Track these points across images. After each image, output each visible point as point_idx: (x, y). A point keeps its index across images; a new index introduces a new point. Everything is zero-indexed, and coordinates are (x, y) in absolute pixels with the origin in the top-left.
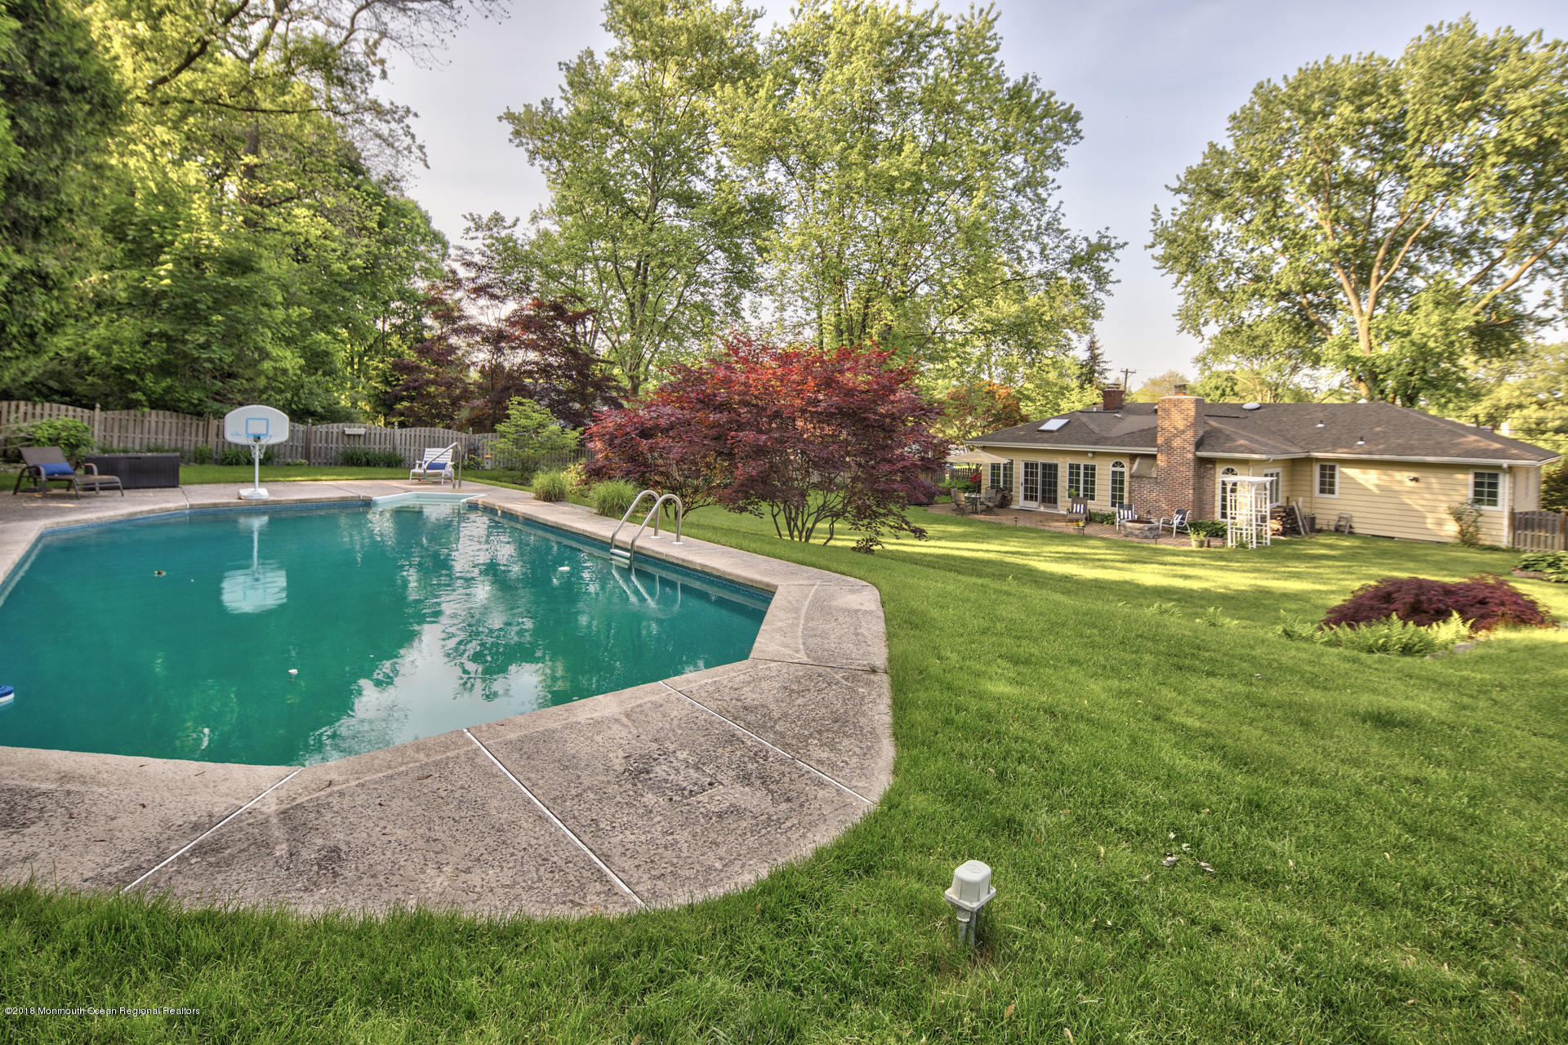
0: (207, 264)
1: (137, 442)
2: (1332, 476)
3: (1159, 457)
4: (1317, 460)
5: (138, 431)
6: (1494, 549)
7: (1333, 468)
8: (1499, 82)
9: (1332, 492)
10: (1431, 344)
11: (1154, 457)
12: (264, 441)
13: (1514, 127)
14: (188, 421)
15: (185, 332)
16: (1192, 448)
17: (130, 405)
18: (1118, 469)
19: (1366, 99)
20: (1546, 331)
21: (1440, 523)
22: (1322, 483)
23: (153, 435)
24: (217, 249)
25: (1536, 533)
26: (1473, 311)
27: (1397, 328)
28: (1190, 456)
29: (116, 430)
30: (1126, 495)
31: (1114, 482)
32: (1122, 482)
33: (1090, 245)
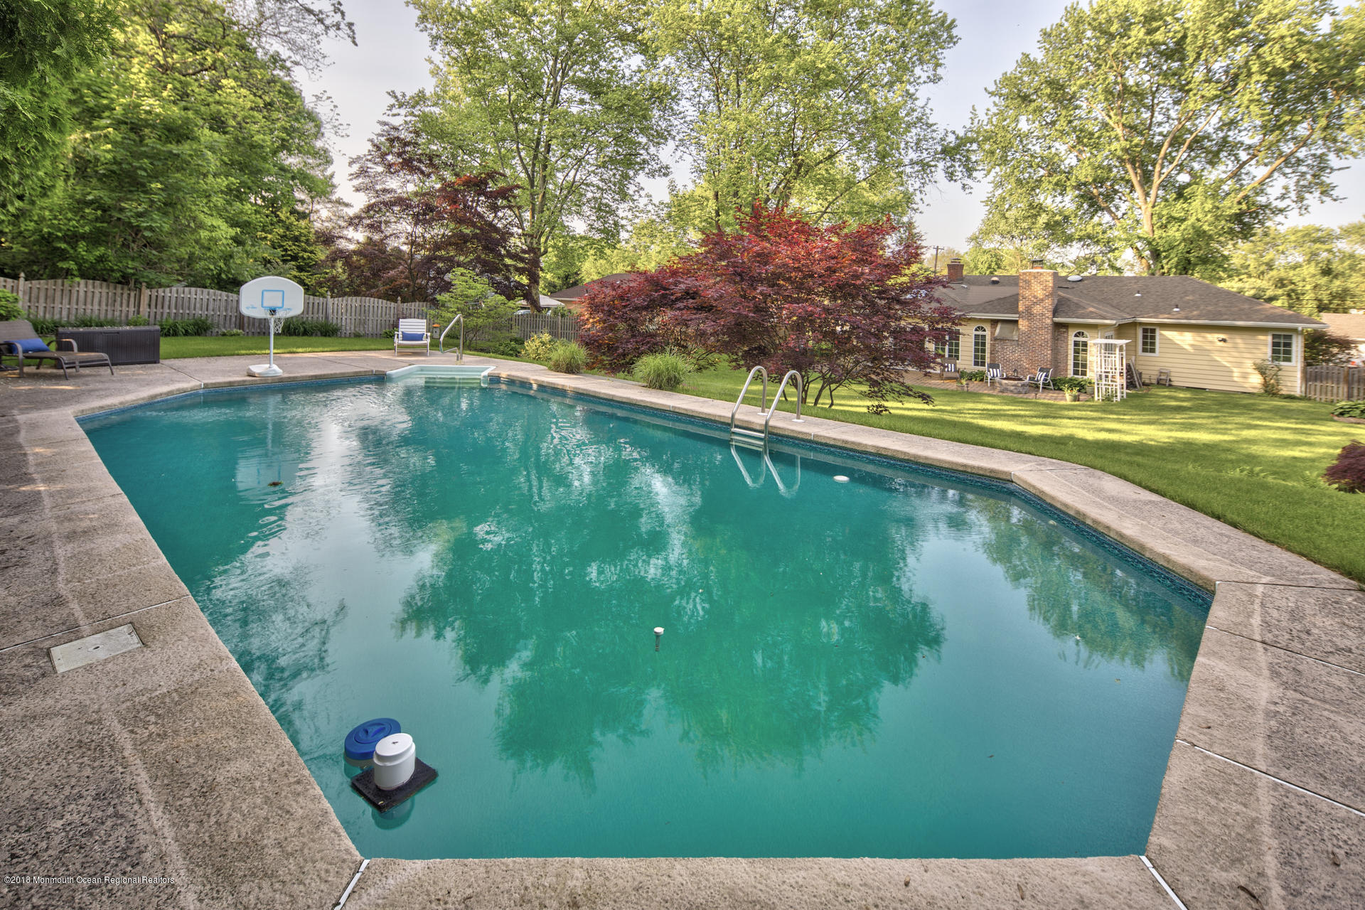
0: (147, 131)
1: (65, 313)
2: (1153, 338)
3: (1021, 322)
4: (1141, 324)
5: (66, 301)
6: (1291, 398)
7: (1153, 331)
8: (1264, 15)
9: (1153, 351)
10: (1206, 227)
11: (1016, 322)
12: (278, 315)
13: (1274, 51)
14: (119, 291)
15: (120, 200)
16: (1050, 314)
17: (55, 274)
18: (980, 333)
19: (1155, 24)
20: (1280, 218)
21: (1245, 376)
22: (1145, 343)
23: (82, 306)
24: (158, 115)
25: (1324, 384)
26: (1236, 200)
27: (1177, 215)
28: (1049, 321)
29: (42, 300)
30: (987, 355)
31: (976, 344)
32: (984, 344)
33: (957, 138)
